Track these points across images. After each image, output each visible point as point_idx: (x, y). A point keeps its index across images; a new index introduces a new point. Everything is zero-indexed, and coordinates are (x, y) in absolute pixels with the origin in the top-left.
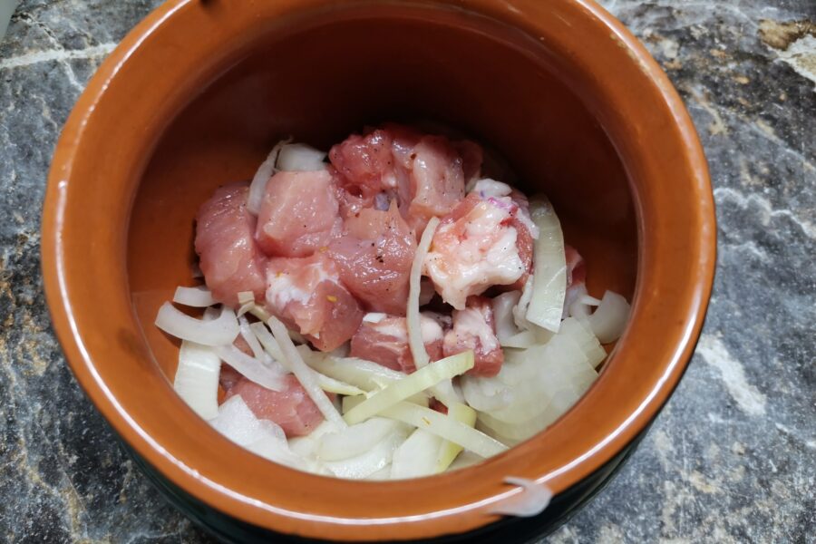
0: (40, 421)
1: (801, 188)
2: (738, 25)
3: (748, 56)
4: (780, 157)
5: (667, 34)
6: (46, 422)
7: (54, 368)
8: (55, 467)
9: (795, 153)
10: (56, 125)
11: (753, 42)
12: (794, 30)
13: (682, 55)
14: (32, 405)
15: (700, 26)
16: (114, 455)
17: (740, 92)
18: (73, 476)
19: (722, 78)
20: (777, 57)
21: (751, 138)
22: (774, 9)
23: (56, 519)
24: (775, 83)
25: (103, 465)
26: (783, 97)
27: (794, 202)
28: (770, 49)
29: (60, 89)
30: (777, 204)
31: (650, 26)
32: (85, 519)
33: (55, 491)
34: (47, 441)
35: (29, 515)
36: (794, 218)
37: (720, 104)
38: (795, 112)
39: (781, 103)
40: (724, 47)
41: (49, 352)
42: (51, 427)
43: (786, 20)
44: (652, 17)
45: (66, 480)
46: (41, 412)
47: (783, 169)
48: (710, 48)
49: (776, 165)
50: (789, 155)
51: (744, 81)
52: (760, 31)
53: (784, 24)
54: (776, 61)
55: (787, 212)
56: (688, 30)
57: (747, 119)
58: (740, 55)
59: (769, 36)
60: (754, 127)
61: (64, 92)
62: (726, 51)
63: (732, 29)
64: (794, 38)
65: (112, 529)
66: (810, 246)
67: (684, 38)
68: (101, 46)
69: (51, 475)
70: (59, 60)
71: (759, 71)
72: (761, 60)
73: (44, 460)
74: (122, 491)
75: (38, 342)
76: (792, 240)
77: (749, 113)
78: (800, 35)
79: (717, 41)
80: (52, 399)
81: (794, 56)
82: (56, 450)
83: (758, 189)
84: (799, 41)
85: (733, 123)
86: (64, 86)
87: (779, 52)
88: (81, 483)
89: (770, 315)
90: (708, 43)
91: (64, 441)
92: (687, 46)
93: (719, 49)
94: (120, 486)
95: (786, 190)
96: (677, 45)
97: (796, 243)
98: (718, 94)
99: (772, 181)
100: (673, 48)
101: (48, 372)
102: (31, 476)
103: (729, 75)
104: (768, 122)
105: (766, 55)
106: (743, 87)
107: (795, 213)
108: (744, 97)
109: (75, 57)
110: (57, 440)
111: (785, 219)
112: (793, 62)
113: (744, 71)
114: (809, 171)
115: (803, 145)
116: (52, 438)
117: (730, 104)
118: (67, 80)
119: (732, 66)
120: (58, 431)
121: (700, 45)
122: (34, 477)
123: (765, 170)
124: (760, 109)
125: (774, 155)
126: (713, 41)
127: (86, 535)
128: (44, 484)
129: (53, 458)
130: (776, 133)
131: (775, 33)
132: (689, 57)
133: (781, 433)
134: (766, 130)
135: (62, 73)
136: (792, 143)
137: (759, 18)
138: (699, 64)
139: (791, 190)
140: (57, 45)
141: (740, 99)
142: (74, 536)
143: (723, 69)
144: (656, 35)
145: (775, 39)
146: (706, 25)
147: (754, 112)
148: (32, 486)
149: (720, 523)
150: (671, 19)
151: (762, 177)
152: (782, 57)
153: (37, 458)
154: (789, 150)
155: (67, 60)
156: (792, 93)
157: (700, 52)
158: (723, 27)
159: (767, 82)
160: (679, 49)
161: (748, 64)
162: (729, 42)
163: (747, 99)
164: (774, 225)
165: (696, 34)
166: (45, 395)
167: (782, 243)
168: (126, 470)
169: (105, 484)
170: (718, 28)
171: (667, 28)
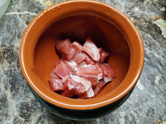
0: (5, 79)
1: (155, 47)
2: (146, 16)
3: (148, 22)
4: (152, 41)
5: (132, 17)
6: (6, 79)
7: (9, 69)
8: (7, 87)
9: (155, 41)
10: (14, 26)
11: (149, 19)
12: (157, 17)
13: (134, 21)
14: (4, 76)
15: (139, 15)
16: (18, 86)
17: (145, 28)
18: (10, 89)
19: (142, 26)
20: (153, 22)
21: (146, 37)
22: (154, 13)
23: (6, 97)
24: (152, 27)
25: (16, 88)
26: (154, 30)
27: (154, 50)
28: (152, 21)
29: (16, 19)
30: (150, 50)
31: (129, 15)
32: (11, 97)
33: (6, 92)
34: (6, 82)
35: (1, 96)
36: (153, 53)
37: (141, 30)
38: (156, 33)
39: (153, 31)
40: (143, 20)
41: (8, 66)
42: (7, 80)
43: (156, 15)
44: (129, 13)
45: (9, 90)
46: (6, 77)
47: (152, 44)
48: (140, 20)
49: (151, 43)
50: (154, 41)
51: (146, 26)
52: (151, 17)
53: (156, 16)
54: (153, 23)
55: (152, 52)
56: (136, 16)
57: (146, 34)
58: (146, 22)
59: (152, 18)
60: (147, 35)
61: (17, 20)
62: (143, 21)
63: (145, 17)
64: (157, 19)
65: (16, 100)
66: (156, 58)
67: (135, 18)
68: (24, 12)
69: (6, 89)
70: (16, 14)
71: (149, 25)
72: (150, 23)
73: (5, 86)
74: (19, 93)
75: (7, 64)
76: (152, 57)
77: (146, 32)
78: (159, 18)
79: (142, 18)
80: (8, 75)
81: (157, 22)
82: (7, 84)
83: (147, 47)
84: (158, 19)
85: (143, 34)
86: (17, 19)
87: (154, 21)
88: (12, 90)
89: (146, 71)
90: (140, 19)
91: (9, 83)
92: (136, 19)
93: (142, 20)
94: (18, 92)
95: (152, 48)
96: (134, 19)
97: (153, 58)
98: (141, 29)
99: (150, 46)
100: (133, 19)
101: (8, 70)
102: (3, 88)
103: (143, 25)
104: (150, 35)
105: (151, 22)
106: (146, 28)
107: (154, 52)
108: (146, 29)
109: (19, 14)
110: (8, 82)
111: (152, 53)
112: (157, 24)
113: (146, 25)
114: (157, 44)
115: (157, 39)
116: (7, 82)
117: (143, 31)
118: (18, 18)
119: (144, 23)
120: (8, 81)
121: (138, 19)
122: (3, 89)
123: (148, 44)
124: (149, 32)
125: (151, 41)
126: (141, 19)
127: (11, 100)
128: (5, 90)
129: (7, 86)
130: (152, 37)
131: (154, 18)
132: (136, 21)
133: (146, 93)
134: (150, 36)
135: (17, 16)
136: (155, 39)
137: (151, 15)
138: (138, 23)
139: (153, 48)
140: (16, 11)
141: (145, 30)
142: (9, 100)
143: (142, 24)
144: (130, 17)
145: (154, 19)
146: (140, 15)
147: (148, 32)
148: (2, 90)
149: (132, 109)
150: (133, 14)
151: (148, 45)
152: (154, 22)
153: (4, 85)
154: (154, 40)
155: (18, 14)
156: (156, 29)
157: (138, 20)
158: (143, 16)
159: (151, 27)
160: (134, 20)
161: (147, 23)
162: (144, 19)
163: (147, 30)
164: (149, 54)
165: (138, 17)
166: (7, 74)
167: (150, 58)
168: (20, 89)
169: (16, 91)
170: (142, 16)
171: (132, 15)
